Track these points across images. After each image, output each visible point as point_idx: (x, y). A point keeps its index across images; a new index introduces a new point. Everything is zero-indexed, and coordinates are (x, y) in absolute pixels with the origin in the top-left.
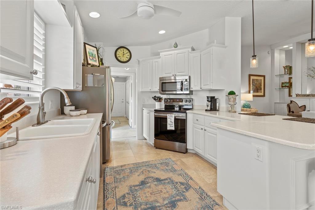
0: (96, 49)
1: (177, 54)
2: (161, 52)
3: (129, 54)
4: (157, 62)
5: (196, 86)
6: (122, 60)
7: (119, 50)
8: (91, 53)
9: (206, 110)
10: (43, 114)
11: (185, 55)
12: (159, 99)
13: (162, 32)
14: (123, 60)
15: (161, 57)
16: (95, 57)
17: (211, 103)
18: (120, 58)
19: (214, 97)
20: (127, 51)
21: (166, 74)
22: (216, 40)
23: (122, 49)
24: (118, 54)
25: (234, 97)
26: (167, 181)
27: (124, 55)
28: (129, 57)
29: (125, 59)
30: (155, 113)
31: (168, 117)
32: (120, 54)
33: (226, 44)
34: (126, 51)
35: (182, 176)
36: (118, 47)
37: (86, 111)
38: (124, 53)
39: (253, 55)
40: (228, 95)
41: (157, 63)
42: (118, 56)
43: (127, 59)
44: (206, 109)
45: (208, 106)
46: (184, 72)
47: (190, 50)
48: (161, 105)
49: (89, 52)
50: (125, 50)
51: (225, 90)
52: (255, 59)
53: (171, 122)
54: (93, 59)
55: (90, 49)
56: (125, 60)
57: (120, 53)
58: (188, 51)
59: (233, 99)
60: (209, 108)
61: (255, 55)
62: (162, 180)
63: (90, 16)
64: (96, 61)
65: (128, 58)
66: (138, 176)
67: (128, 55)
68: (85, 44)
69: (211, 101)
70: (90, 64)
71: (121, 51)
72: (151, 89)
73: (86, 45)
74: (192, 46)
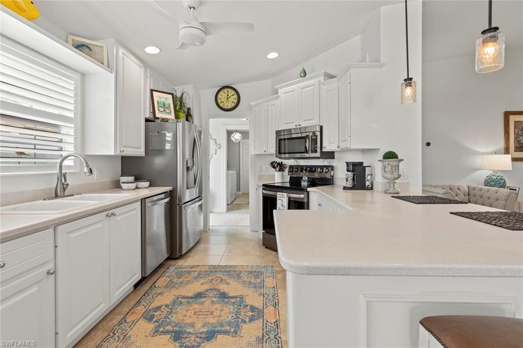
0: (171, 96)
1: (303, 88)
2: (280, 88)
3: (236, 96)
4: (274, 105)
5: (331, 143)
6: (226, 107)
7: (221, 93)
8: (162, 103)
9: (345, 188)
10: (62, 186)
11: (313, 88)
12: (281, 167)
13: (273, 55)
14: (228, 106)
15: (279, 96)
16: (169, 108)
17: (354, 175)
18: (222, 104)
19: (362, 163)
20: (233, 92)
21: (286, 124)
22: (369, 54)
23: (225, 90)
24: (220, 99)
25: (391, 163)
26: (233, 300)
27: (229, 99)
28: (236, 101)
29: (230, 105)
30: (263, 189)
31: (278, 197)
32: (223, 98)
33: (381, 61)
34: (231, 92)
35: (265, 298)
36: (219, 88)
37: (149, 183)
38: (228, 95)
39: (406, 78)
40: (384, 159)
41: (273, 107)
42: (219, 101)
43: (234, 105)
44: (345, 185)
45: (347, 180)
46: (312, 119)
47: (322, 78)
48: (283, 177)
49: (158, 102)
50: (230, 90)
51: (381, 150)
52: (411, 86)
53: (282, 205)
54: (164, 110)
55: (160, 98)
56: (230, 107)
57: (222, 96)
58: (319, 81)
59: (390, 167)
60: (349, 184)
61: (410, 77)
62: (229, 298)
63: (147, 52)
64: (170, 113)
65: (234, 103)
66: (202, 284)
67: (235, 99)
68: (152, 91)
69: (353, 171)
70: (158, 118)
71: (225, 93)
72: (266, 150)
73: (154, 92)
74: (323, 71)
